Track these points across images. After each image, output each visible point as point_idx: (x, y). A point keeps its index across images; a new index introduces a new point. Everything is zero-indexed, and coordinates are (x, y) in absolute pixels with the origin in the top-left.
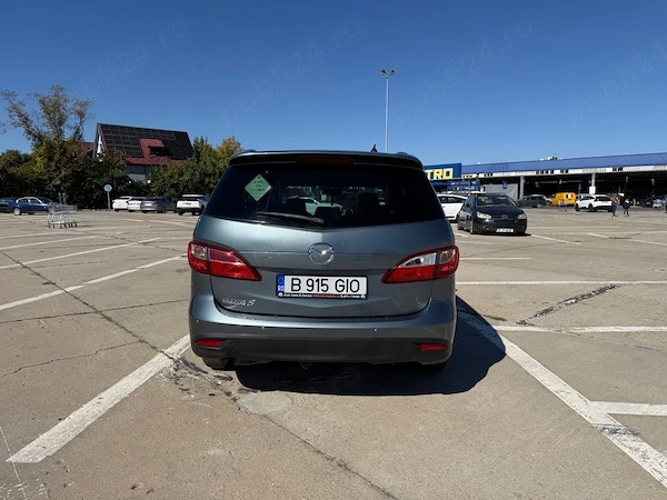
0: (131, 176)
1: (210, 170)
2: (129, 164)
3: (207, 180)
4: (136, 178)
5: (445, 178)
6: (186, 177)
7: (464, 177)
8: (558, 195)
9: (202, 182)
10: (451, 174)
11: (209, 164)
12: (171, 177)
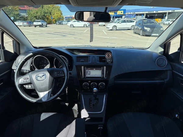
0: (21, 14)
1: (46, 11)
2: (20, 9)
3: (46, 15)
4: (23, 14)
5: (121, 14)
6: (39, 14)
7: (126, 13)
8: (156, 19)
9: (44, 15)
10: (123, 13)
11: (46, 9)
12: (34, 13)
